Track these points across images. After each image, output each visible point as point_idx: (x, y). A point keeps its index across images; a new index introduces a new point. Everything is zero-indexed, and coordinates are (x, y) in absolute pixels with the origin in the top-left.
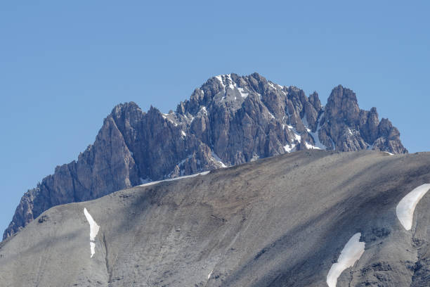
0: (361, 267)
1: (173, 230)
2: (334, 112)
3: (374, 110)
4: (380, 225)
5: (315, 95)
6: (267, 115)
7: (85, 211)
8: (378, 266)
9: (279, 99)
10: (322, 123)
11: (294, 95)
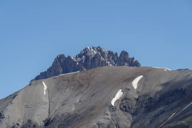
0: (121, 99)
1: (68, 88)
2: (122, 58)
3: (133, 58)
4: (127, 87)
5: (116, 53)
6: (102, 59)
7: (43, 82)
8: (126, 99)
9: (106, 54)
10: (118, 61)
11: (110, 53)
